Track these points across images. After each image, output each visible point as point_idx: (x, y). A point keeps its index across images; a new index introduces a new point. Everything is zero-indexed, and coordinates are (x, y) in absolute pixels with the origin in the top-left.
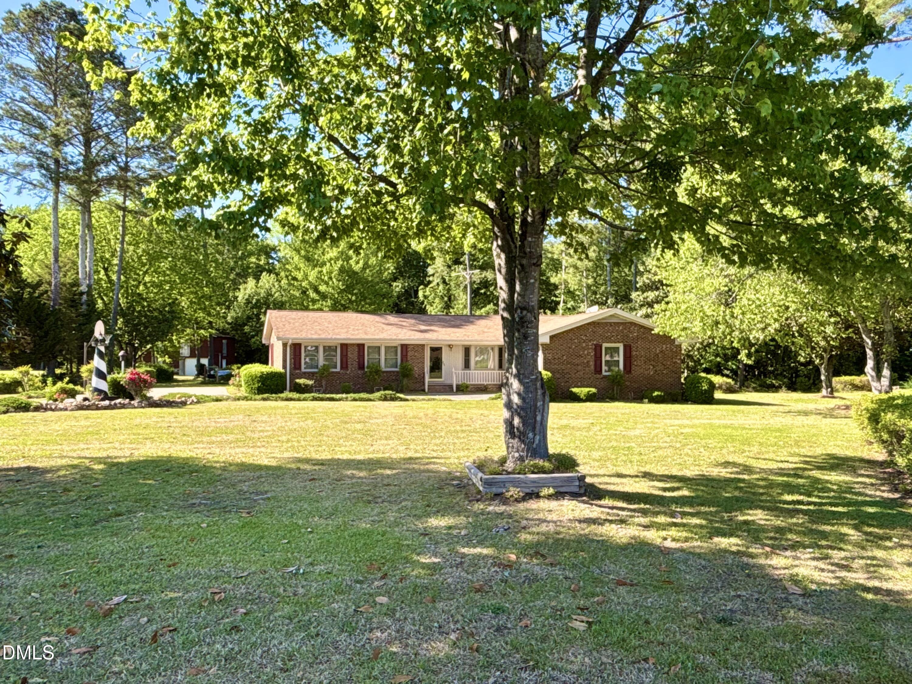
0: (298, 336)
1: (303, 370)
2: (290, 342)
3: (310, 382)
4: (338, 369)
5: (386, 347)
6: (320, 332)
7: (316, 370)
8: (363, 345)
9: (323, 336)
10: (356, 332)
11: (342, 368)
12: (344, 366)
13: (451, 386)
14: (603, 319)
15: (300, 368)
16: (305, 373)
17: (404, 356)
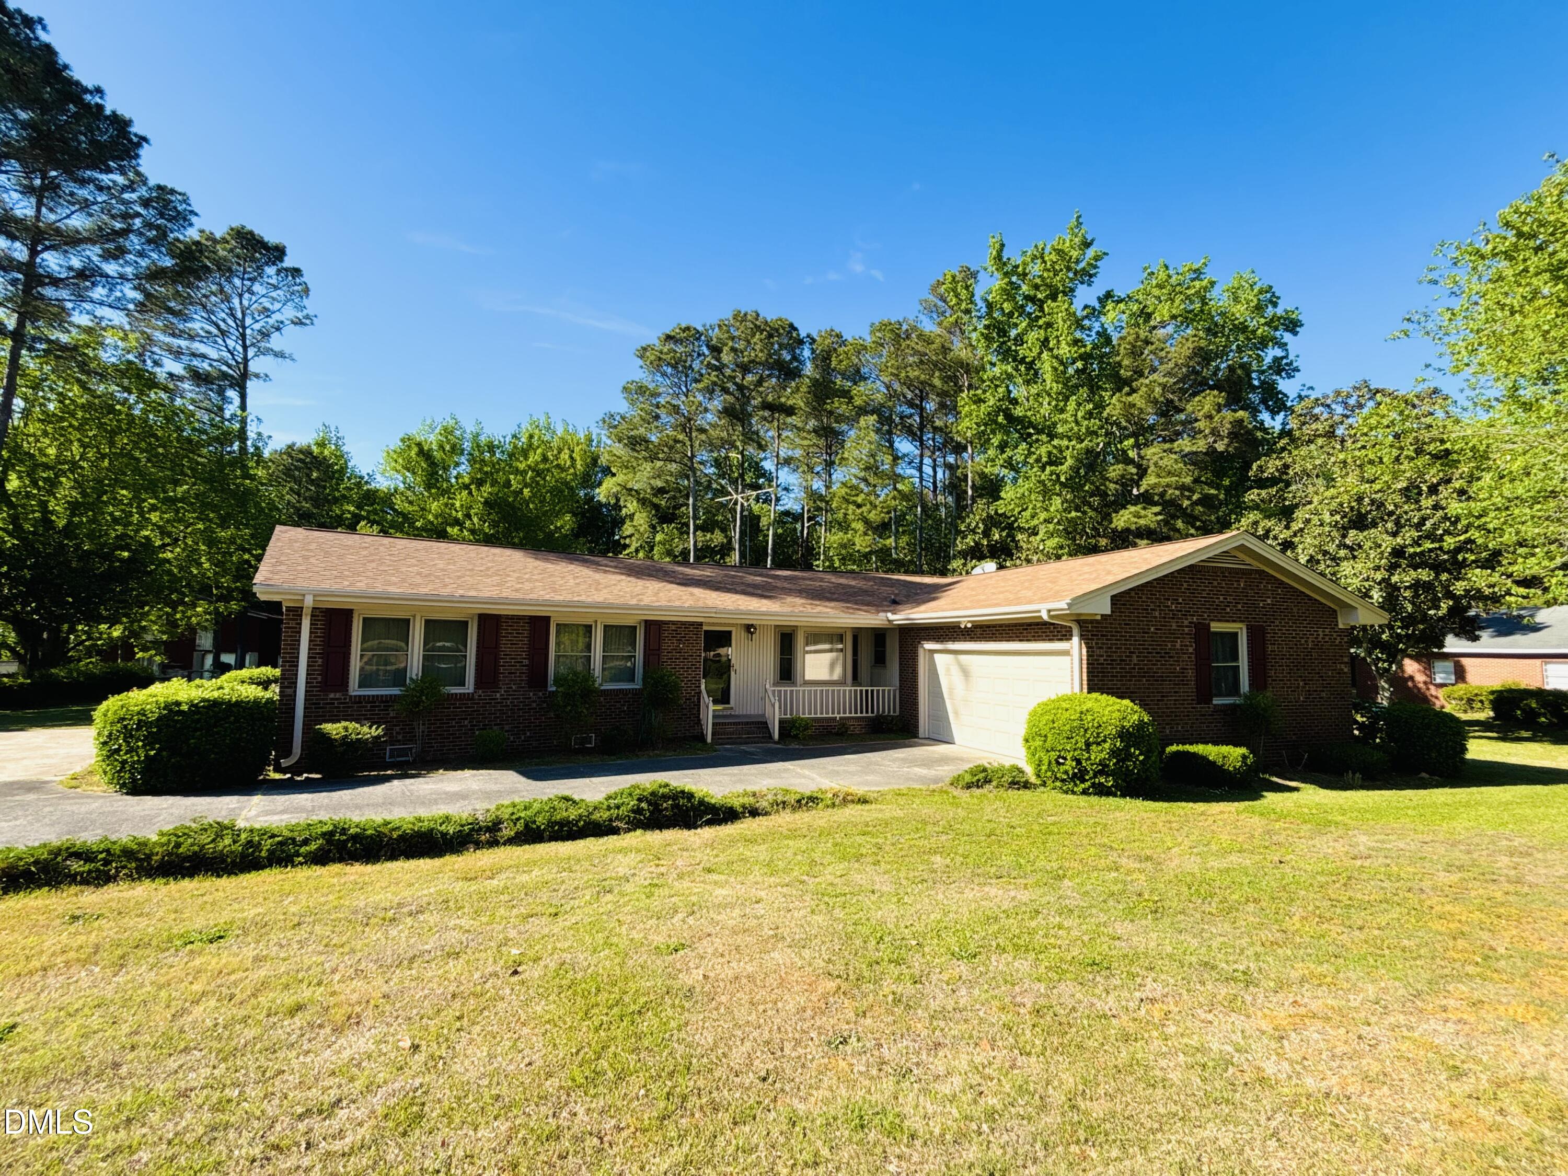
0: (345, 585)
1: (354, 688)
2: (309, 602)
3: (369, 732)
4: (469, 687)
5: (607, 628)
6: (418, 580)
7: (395, 691)
8: (547, 620)
9: (424, 590)
10: (527, 586)
11: (478, 684)
12: (486, 677)
13: (762, 726)
14: (1209, 560)
15: (343, 683)
16: (360, 699)
17: (652, 652)
